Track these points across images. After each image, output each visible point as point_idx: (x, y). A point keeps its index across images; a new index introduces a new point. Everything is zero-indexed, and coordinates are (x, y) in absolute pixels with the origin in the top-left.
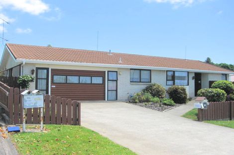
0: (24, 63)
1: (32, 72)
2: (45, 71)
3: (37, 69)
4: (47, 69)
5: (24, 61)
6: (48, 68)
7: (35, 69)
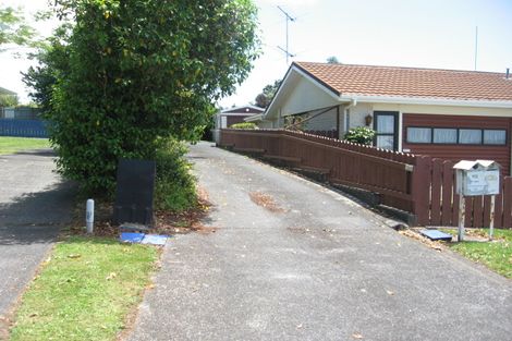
0: (355, 103)
1: (367, 121)
2: (391, 118)
3: (377, 113)
4: (395, 114)
5: (356, 98)
6: (398, 113)
7: (372, 115)
